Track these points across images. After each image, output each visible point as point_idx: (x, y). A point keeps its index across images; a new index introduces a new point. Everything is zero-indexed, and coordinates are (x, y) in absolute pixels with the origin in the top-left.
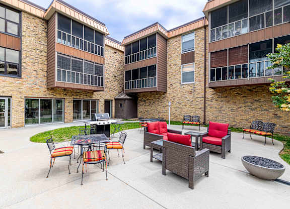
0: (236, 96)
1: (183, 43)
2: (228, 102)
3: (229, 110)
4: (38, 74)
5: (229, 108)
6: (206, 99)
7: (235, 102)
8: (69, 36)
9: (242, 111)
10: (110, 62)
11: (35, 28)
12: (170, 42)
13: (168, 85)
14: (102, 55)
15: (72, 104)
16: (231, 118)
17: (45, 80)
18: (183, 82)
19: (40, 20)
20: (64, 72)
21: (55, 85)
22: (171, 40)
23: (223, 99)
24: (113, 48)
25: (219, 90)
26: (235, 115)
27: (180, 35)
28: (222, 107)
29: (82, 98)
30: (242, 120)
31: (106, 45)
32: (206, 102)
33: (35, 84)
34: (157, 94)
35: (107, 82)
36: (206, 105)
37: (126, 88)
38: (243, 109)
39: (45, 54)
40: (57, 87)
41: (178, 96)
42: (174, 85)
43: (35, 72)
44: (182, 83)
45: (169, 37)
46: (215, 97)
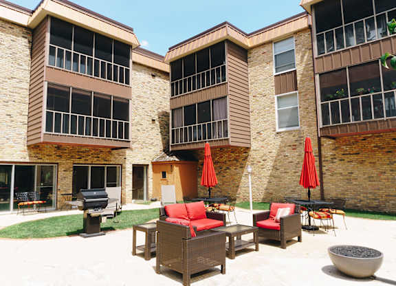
0: (374, 151)
1: (275, 56)
2: (362, 162)
3: (365, 179)
4: (13, 121)
5: (364, 174)
6: (323, 159)
7: (374, 163)
8: (69, 54)
9: (388, 179)
10: (142, 94)
11: (12, 43)
12: (252, 55)
13: (253, 134)
14: (127, 82)
15: (70, 174)
16: (370, 193)
17: (24, 130)
18: (280, 128)
19: (21, 29)
20: (58, 116)
21: (42, 140)
22: (254, 51)
23: (352, 157)
24: (149, 67)
25: (345, 141)
26: (376, 187)
27: (270, 42)
28: (352, 173)
29: (90, 161)
30: (389, 196)
31: (134, 63)
32: (324, 164)
33: (8, 139)
34: (233, 152)
35: (138, 130)
36: (324, 169)
37: (173, 142)
38: (388, 174)
39: (27, 86)
40: (43, 143)
41: (271, 154)
42: (264, 134)
43: (8, 117)
44: (278, 130)
45: (250, 46)
46: (339, 154)
